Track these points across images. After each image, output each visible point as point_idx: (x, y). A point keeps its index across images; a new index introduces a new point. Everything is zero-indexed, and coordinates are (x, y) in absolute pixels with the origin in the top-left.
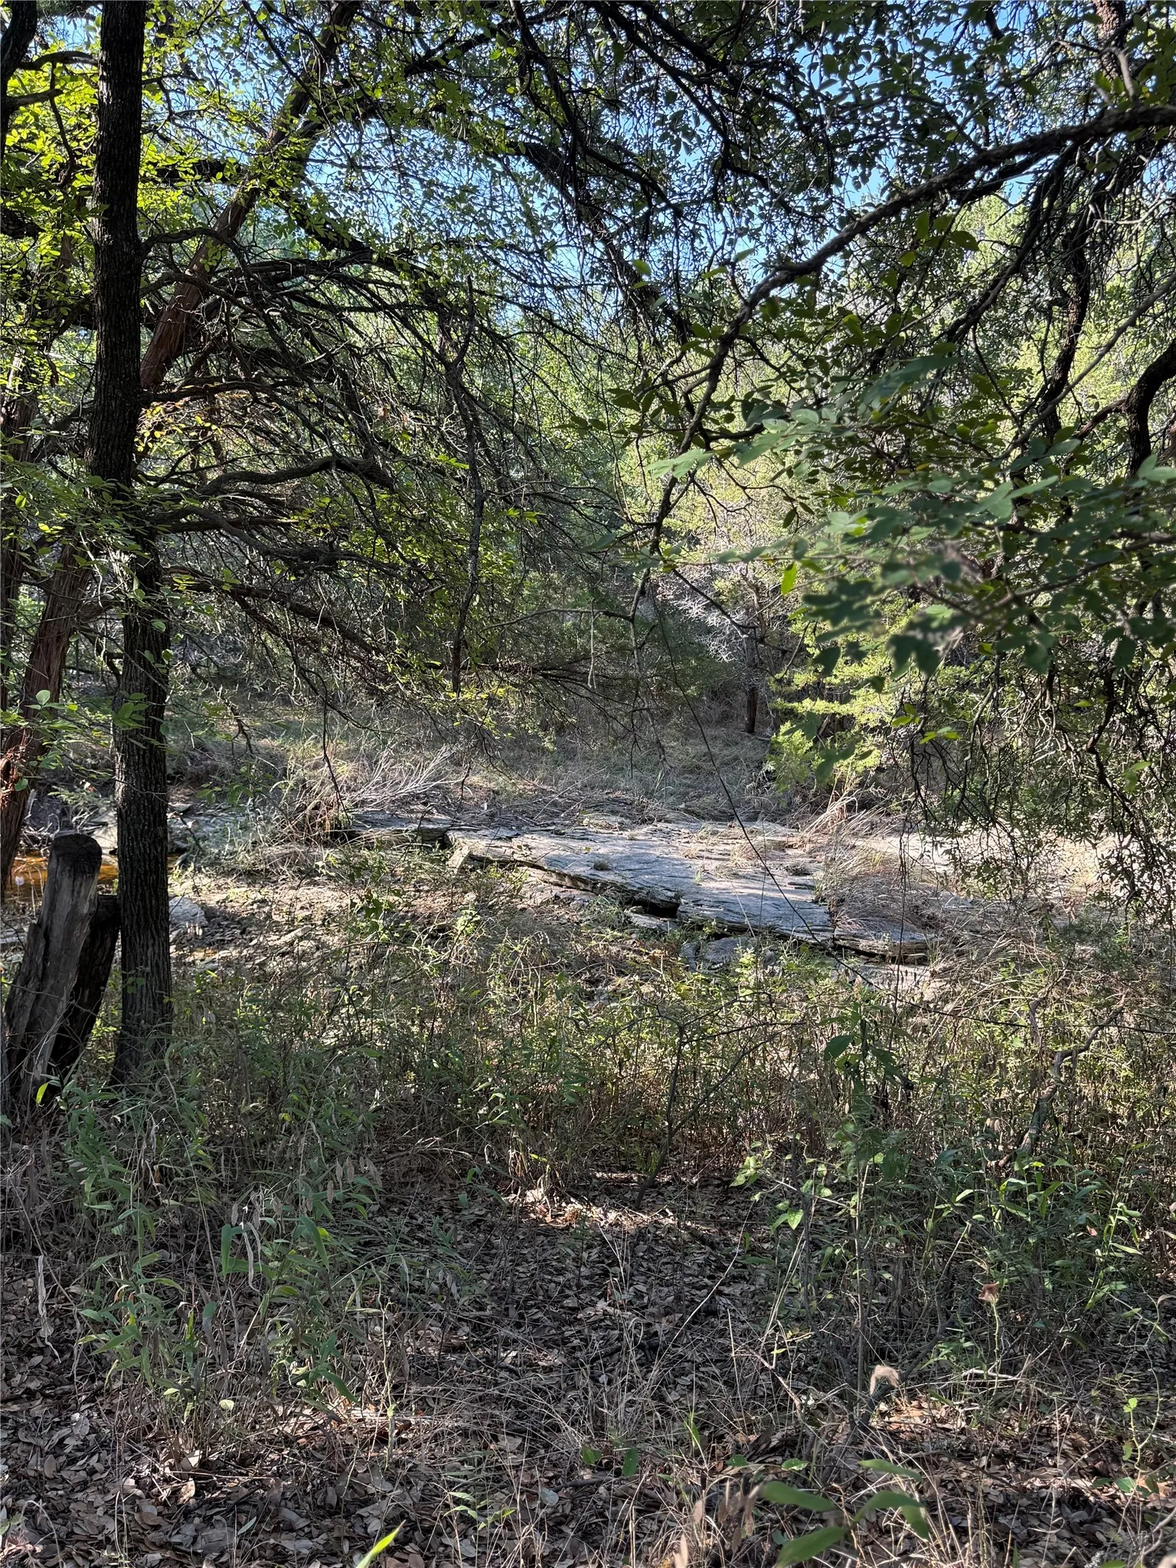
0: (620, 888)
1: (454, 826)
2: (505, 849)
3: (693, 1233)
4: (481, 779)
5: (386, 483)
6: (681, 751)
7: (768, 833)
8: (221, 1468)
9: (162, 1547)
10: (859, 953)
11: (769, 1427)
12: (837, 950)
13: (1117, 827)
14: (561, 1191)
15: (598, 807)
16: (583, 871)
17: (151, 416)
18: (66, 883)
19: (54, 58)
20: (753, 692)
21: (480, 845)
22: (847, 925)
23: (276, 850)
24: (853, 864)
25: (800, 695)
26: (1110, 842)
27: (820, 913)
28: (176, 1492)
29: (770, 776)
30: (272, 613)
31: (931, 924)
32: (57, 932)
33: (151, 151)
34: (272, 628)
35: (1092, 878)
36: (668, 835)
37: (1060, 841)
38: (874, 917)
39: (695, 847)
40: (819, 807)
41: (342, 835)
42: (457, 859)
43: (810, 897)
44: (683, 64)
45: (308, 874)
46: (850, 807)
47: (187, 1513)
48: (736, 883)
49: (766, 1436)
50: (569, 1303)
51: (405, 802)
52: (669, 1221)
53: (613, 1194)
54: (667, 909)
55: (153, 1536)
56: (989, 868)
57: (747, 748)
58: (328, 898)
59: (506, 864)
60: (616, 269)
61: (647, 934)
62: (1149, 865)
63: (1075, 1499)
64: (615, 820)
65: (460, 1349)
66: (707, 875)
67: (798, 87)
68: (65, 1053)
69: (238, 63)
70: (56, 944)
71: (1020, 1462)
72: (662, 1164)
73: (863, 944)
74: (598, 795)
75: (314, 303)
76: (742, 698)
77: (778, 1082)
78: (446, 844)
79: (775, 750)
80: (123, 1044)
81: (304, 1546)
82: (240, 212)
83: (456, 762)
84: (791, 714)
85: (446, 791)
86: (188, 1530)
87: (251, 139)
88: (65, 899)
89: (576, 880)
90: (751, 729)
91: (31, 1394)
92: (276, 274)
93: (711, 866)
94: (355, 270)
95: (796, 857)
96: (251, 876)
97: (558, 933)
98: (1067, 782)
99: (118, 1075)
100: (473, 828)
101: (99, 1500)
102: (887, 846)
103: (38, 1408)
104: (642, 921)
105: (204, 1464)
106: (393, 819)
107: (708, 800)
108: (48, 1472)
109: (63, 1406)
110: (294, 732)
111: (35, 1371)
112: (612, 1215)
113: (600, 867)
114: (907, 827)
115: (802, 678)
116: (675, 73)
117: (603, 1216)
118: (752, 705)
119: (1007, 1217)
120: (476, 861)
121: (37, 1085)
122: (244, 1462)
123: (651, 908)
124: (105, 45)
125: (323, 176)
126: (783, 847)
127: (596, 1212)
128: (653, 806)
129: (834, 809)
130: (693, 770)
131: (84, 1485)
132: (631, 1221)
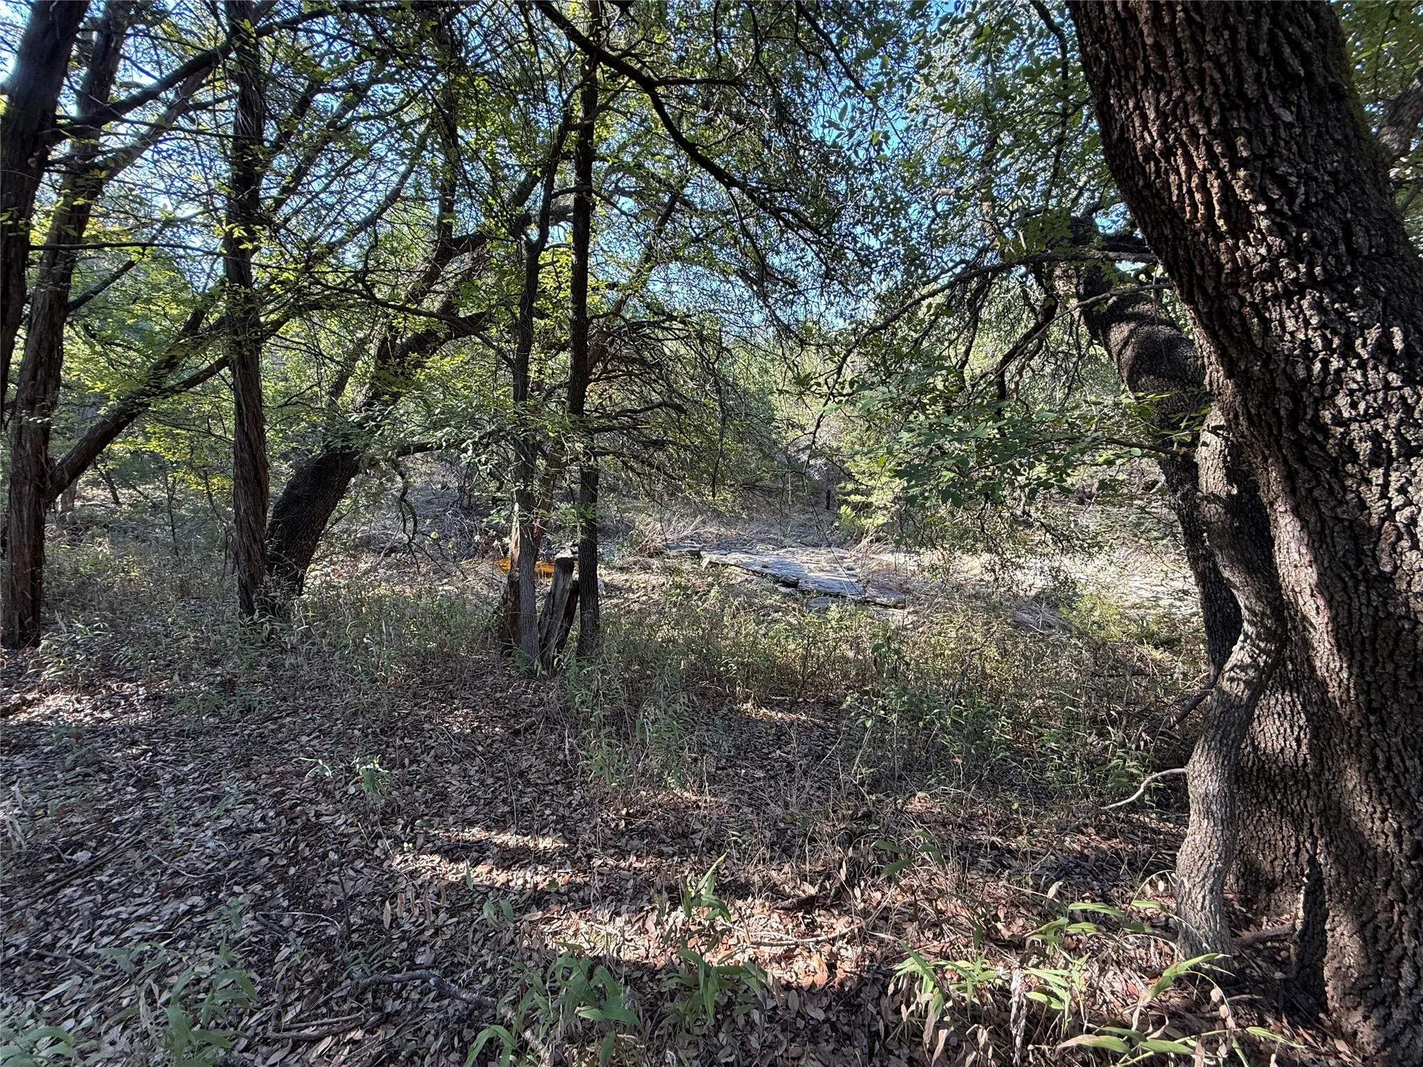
0: (774, 576)
1: (703, 549)
2: (724, 559)
3: (815, 724)
4: (712, 529)
5: (684, 412)
6: (798, 518)
7: (838, 552)
8: (634, 816)
9: (615, 847)
10: (876, 604)
11: (857, 809)
12: (865, 603)
13: (989, 551)
14: (760, 704)
15: (762, 541)
16: (758, 568)
17: (589, 387)
18: (561, 576)
19: (553, 247)
20: (829, 492)
21: (714, 557)
22: (871, 592)
23: (631, 559)
24: (874, 565)
25: (849, 494)
26: (986, 557)
27: (860, 587)
28: (617, 825)
29: (837, 528)
30: (632, 463)
31: (907, 592)
32: (558, 596)
33: (591, 281)
34: (633, 470)
35: (977, 571)
36: (793, 553)
37: (964, 556)
38: (883, 589)
39: (805, 559)
40: (858, 541)
41: (658, 553)
42: (705, 563)
43: (854, 580)
44: (809, 235)
45: (646, 568)
46: (871, 541)
47: (623, 834)
48: (822, 574)
49: (856, 812)
50: (765, 751)
51: (682, 539)
52: (803, 718)
53: (780, 706)
54: (794, 585)
55: (610, 842)
56: (933, 568)
57: (826, 517)
58: (655, 580)
59: (725, 565)
60: (774, 320)
61: (785, 595)
62: (1003, 566)
63: (993, 845)
64: (770, 547)
65: (723, 768)
66: (811, 571)
67: (856, 242)
68: (561, 645)
69: (624, 244)
70: (557, 601)
71: (966, 828)
72: (799, 694)
73: (878, 600)
74: (763, 536)
75: (651, 338)
76: (824, 494)
77: (847, 660)
78: (700, 557)
79: (839, 517)
80: (581, 640)
81: (670, 850)
82: (621, 303)
83: (704, 522)
84: (846, 502)
85: (700, 535)
86: (624, 840)
87: (627, 273)
88: (561, 582)
89: (754, 572)
90: (828, 508)
91: (557, 782)
92: (636, 327)
93: (812, 566)
94: (667, 324)
95: (849, 562)
96: (622, 569)
97: (751, 595)
98: (966, 531)
99: (580, 652)
100: (712, 549)
101: (587, 826)
102: (888, 558)
103: (560, 788)
104: (783, 589)
105: (628, 814)
106: (678, 546)
107: (810, 538)
108: (567, 814)
109: (570, 787)
110: (639, 510)
111: (558, 773)
112: (780, 715)
113: (765, 567)
114: (897, 549)
115: (850, 486)
116: (805, 240)
117: (778, 715)
118: (828, 497)
119: (954, 721)
120: (713, 564)
121: (554, 658)
122: (644, 814)
123: (786, 584)
124: (574, 241)
125: (657, 287)
126: (843, 558)
127: (774, 713)
128: (787, 541)
129: (865, 542)
130: (804, 525)
131: (581, 820)
132: (789, 717)
